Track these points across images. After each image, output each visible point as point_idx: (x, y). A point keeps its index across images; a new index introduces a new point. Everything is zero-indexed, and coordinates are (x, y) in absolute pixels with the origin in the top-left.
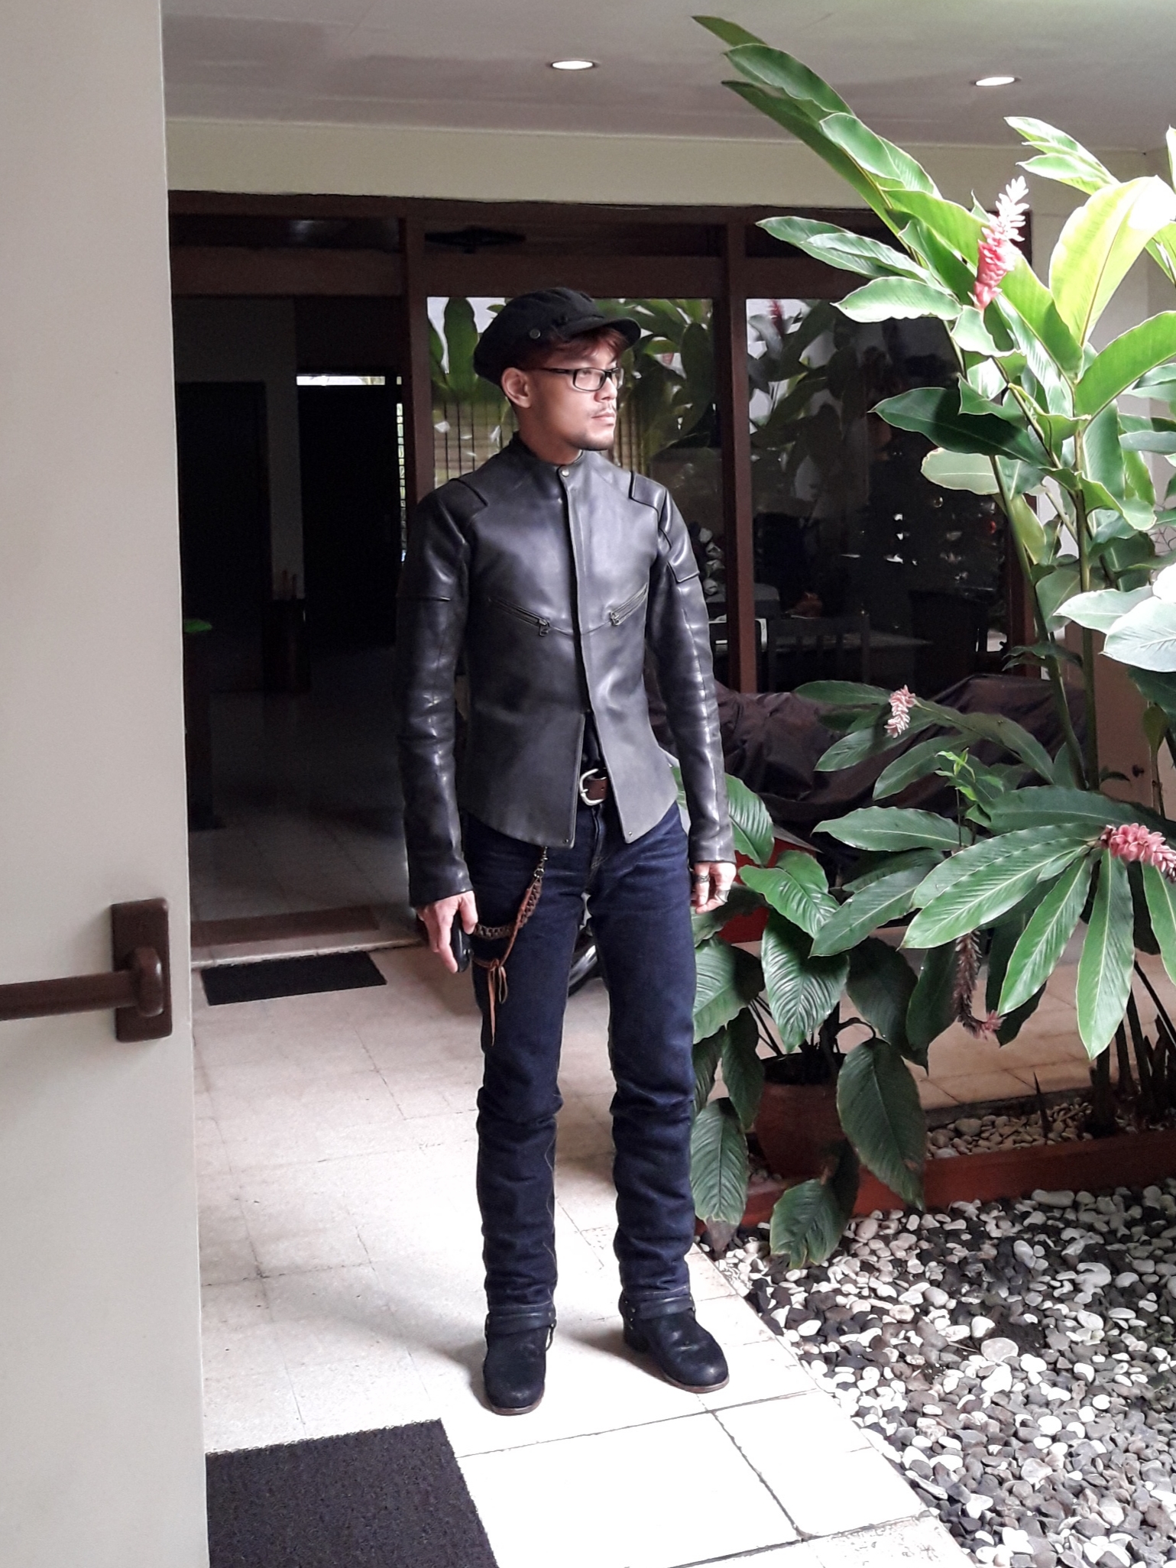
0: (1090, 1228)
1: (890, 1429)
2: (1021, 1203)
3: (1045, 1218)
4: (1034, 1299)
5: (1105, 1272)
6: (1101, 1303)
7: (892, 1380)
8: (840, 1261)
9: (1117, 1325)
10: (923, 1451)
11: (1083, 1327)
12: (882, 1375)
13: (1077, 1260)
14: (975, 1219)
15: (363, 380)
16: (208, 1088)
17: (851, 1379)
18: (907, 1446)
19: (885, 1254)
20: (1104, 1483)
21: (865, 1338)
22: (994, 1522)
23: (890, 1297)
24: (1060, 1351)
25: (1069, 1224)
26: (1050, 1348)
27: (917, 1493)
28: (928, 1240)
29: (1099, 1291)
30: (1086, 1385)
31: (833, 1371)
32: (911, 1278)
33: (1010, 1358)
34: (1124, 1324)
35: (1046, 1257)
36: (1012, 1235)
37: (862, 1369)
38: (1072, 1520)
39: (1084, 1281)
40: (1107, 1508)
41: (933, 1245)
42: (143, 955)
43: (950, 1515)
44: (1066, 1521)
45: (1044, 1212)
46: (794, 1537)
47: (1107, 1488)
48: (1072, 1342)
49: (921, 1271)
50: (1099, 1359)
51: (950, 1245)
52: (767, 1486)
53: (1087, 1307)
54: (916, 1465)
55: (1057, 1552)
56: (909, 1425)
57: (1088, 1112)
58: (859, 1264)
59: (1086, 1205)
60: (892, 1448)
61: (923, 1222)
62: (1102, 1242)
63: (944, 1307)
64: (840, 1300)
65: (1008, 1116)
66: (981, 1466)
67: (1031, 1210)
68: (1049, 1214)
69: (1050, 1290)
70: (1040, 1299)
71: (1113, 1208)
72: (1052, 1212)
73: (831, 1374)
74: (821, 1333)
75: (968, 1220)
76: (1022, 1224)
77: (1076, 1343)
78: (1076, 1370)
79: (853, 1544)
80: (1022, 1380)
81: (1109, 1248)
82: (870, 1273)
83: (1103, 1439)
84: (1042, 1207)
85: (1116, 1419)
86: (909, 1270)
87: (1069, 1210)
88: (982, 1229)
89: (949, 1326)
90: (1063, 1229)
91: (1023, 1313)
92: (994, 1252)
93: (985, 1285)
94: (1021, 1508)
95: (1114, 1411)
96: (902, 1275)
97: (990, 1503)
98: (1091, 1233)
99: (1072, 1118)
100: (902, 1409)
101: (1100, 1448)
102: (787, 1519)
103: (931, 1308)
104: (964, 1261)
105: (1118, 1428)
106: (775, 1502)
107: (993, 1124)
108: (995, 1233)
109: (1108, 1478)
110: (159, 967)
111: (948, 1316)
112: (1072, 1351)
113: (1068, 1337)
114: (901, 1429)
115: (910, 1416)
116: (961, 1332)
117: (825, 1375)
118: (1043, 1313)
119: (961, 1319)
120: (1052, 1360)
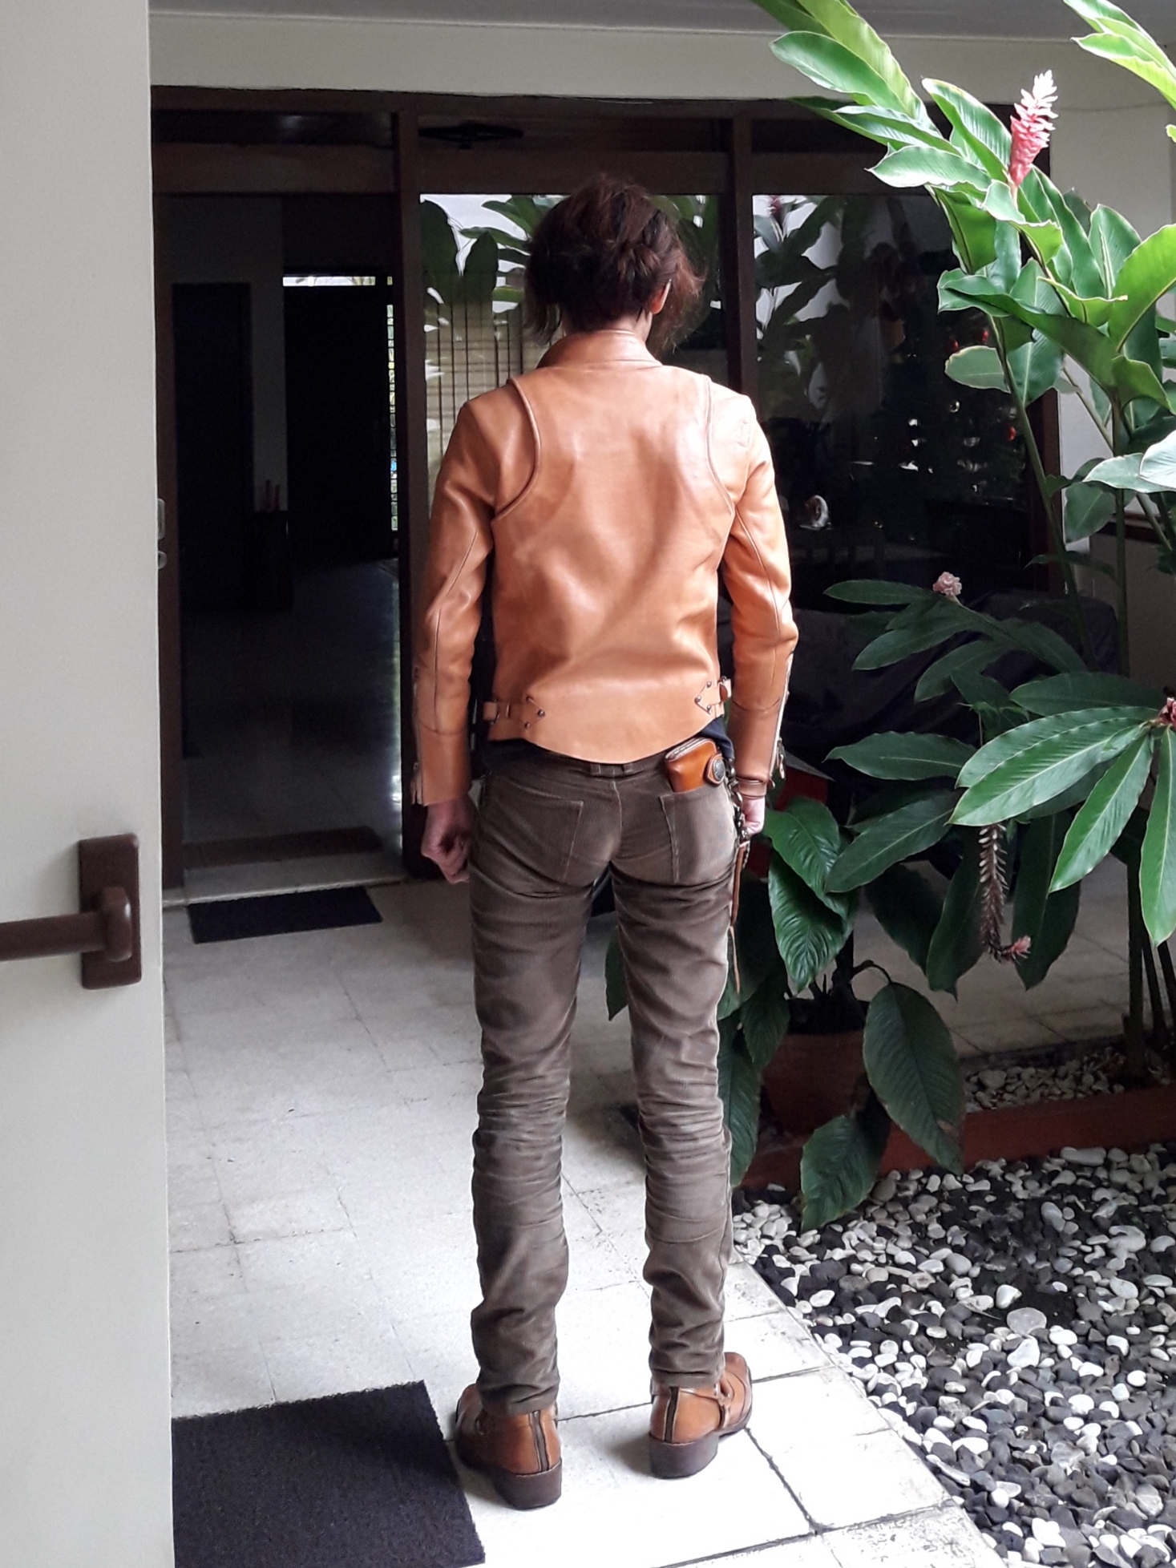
0: (1124, 1188)
1: (910, 1409)
2: (1049, 1162)
3: (1074, 1178)
4: (1064, 1265)
5: (1138, 1234)
6: (1135, 1269)
7: (912, 1354)
8: (856, 1225)
9: (1152, 1294)
10: (946, 1432)
11: (1115, 1295)
12: (901, 1349)
13: (1109, 1223)
14: (999, 1179)
15: (353, 280)
16: (179, 1038)
17: (868, 1354)
18: (928, 1428)
19: (903, 1218)
20: (1140, 1468)
21: (881, 1310)
22: (1023, 1511)
23: (909, 1263)
24: (1091, 1322)
25: (1099, 1184)
26: (1080, 1318)
27: (939, 1479)
28: (949, 1202)
29: (1133, 1256)
30: (1120, 1359)
31: (849, 1345)
32: (932, 1243)
33: (1037, 1330)
34: (1160, 1293)
35: (1076, 1220)
36: (1039, 1196)
37: (880, 1343)
38: (1106, 1510)
39: (1117, 1245)
40: (1144, 1496)
41: (955, 1207)
42: (112, 894)
43: (975, 1504)
44: (1100, 1511)
45: (1074, 1172)
46: (805, 1528)
47: (1144, 1475)
48: (1105, 1312)
49: (942, 1234)
50: (1134, 1330)
51: (974, 1208)
52: (778, 1473)
53: (1121, 1274)
54: (938, 1448)
55: (1090, 1546)
56: (931, 1404)
57: (1121, 1062)
58: (875, 1228)
59: (1118, 1163)
60: (912, 1430)
61: (944, 1182)
62: (1136, 1203)
63: (966, 1275)
64: (855, 1267)
65: (1036, 1067)
66: (1008, 1448)
67: (1059, 1169)
68: (1079, 1174)
69: (1080, 1255)
70: (1070, 1266)
71: (1147, 1166)
72: (1082, 1170)
73: (845, 1348)
74: (834, 1303)
75: (992, 1180)
76: (1050, 1184)
77: (1110, 1314)
78: (1109, 1343)
79: (870, 1537)
80: (1051, 1355)
81: (1143, 1209)
82: (888, 1238)
83: (1140, 1419)
84: (1070, 1166)
85: (1153, 1397)
86: (931, 1235)
87: (1099, 1168)
88: (1008, 1190)
89: (971, 1296)
90: (1095, 1189)
91: (1051, 1281)
92: (1019, 1215)
93: (1011, 1252)
94: (1051, 1496)
95: (1151, 1389)
96: (923, 1241)
97: (1017, 1490)
98: (1124, 1194)
99: (1104, 1070)
100: (923, 1386)
101: (1136, 1430)
102: (798, 1509)
103: (954, 1276)
104: (988, 1225)
105: (1156, 1407)
106: (786, 1491)
107: (1019, 1076)
108: (1022, 1195)
109: (1145, 1463)
110: (128, 908)
111: (970, 1285)
112: (1105, 1322)
113: (1100, 1307)
114: (923, 1408)
115: (932, 1394)
116: (985, 1302)
117: (840, 1350)
118: (1073, 1281)
119: (985, 1289)
120: (1085, 1332)
